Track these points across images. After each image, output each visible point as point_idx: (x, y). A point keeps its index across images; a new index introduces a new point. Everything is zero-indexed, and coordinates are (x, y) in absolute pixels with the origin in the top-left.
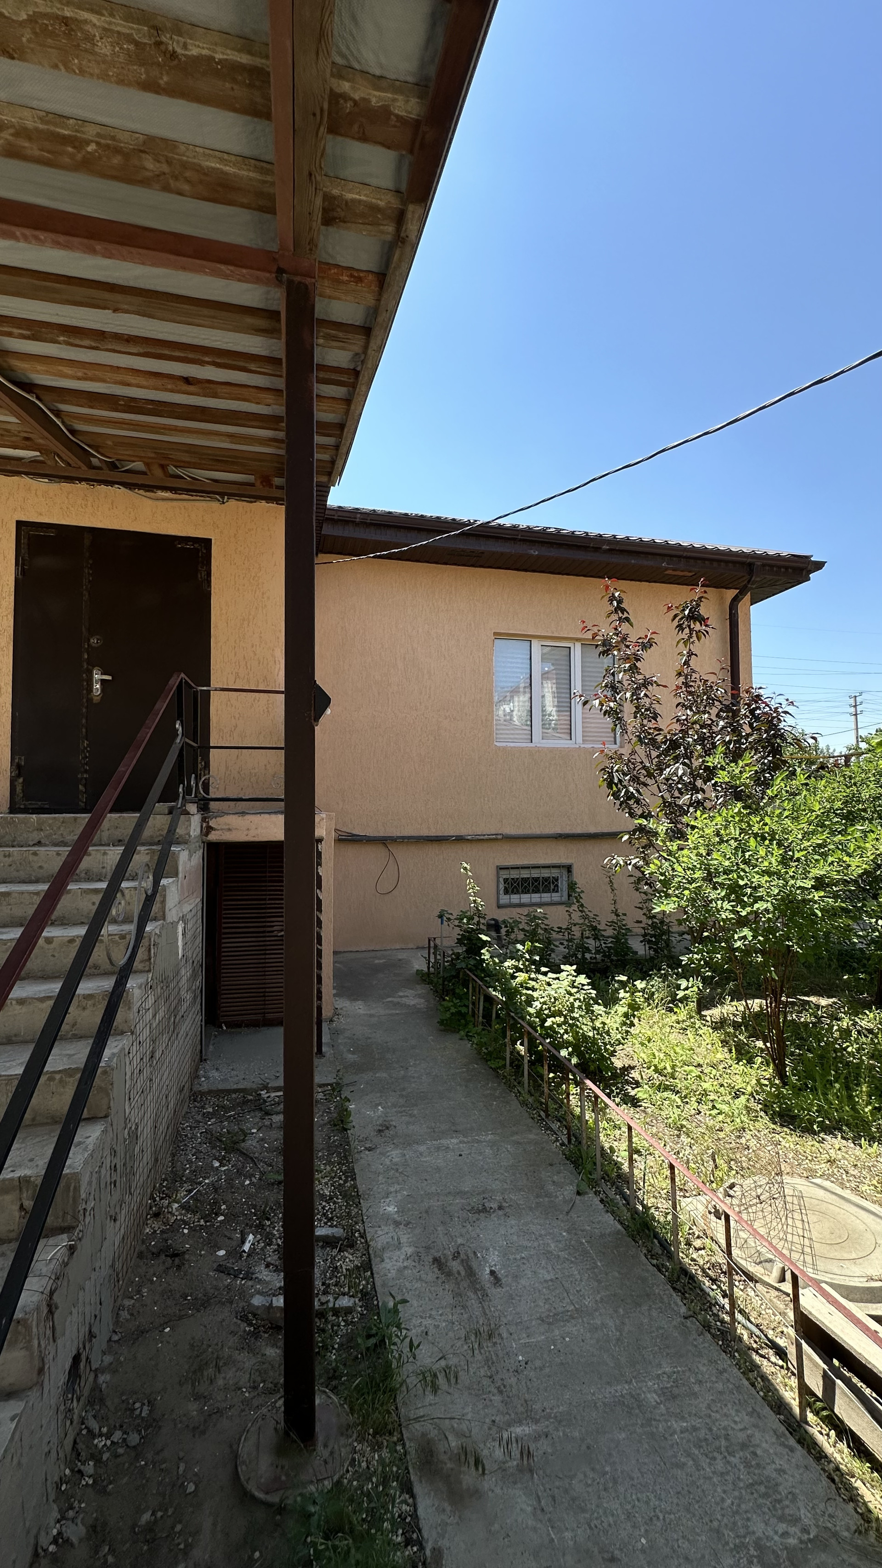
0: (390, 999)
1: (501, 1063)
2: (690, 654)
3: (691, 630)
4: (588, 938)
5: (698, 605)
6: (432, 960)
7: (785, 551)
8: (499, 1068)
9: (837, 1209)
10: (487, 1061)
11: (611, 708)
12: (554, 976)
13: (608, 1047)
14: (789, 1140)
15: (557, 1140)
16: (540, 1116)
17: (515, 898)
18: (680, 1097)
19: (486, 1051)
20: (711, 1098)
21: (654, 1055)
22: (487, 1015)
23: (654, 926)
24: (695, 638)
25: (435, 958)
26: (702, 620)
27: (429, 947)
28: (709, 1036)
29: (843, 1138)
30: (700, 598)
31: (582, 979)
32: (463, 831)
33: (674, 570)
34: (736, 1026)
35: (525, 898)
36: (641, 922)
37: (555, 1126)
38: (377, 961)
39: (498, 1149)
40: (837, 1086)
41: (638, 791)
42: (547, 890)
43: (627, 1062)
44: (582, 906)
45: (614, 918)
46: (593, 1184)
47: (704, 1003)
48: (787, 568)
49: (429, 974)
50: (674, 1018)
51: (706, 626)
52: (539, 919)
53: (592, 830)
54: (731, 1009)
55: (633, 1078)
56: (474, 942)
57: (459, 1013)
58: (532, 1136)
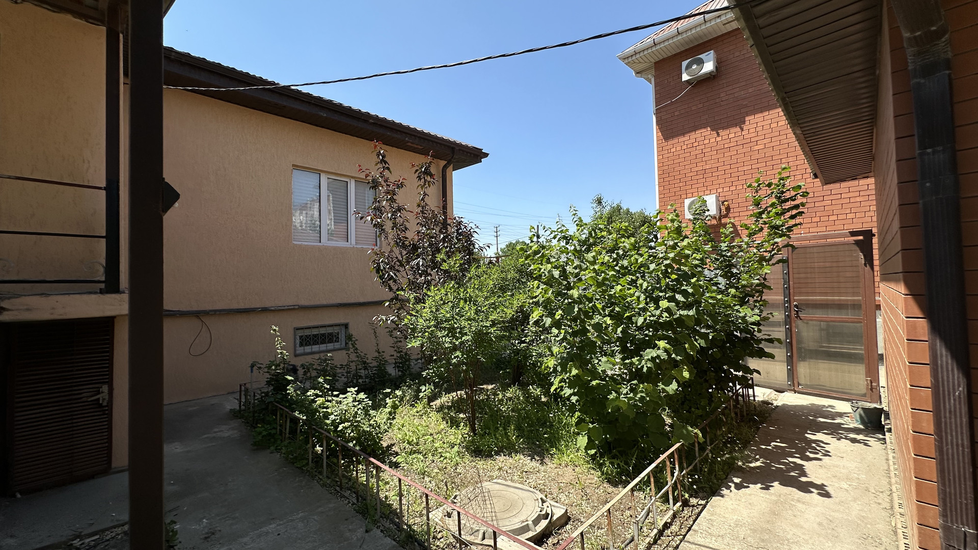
0: (206, 436)
1: (305, 462)
2: (425, 194)
3: (425, 181)
4: (360, 369)
5: (429, 166)
6: (243, 400)
7: (471, 144)
8: (304, 466)
9: (505, 492)
10: (293, 464)
11: (378, 222)
12: (344, 396)
13: (379, 435)
14: (481, 464)
15: (349, 502)
16: (336, 490)
17: (308, 349)
18: (422, 455)
19: (292, 457)
20: (440, 451)
21: (406, 434)
22: (293, 432)
23: (401, 357)
24: (427, 185)
25: (246, 398)
26: (431, 176)
27: (240, 391)
28: (434, 416)
29: (504, 455)
30: (430, 162)
31: (362, 396)
32: (267, 304)
33: (412, 143)
34: (449, 408)
35: (316, 348)
36: (393, 355)
37: (347, 493)
38: (190, 409)
39: (308, 521)
40: (501, 429)
41: (395, 274)
42: (331, 341)
43: (389, 442)
44: (357, 349)
45: (377, 354)
46: (375, 522)
47: (431, 399)
48: (471, 153)
49: (240, 411)
50: (415, 410)
51: (433, 179)
52: (329, 360)
53: (362, 300)
54: (445, 399)
55: (394, 451)
56: (280, 382)
57: (270, 434)
58: (331, 505)
